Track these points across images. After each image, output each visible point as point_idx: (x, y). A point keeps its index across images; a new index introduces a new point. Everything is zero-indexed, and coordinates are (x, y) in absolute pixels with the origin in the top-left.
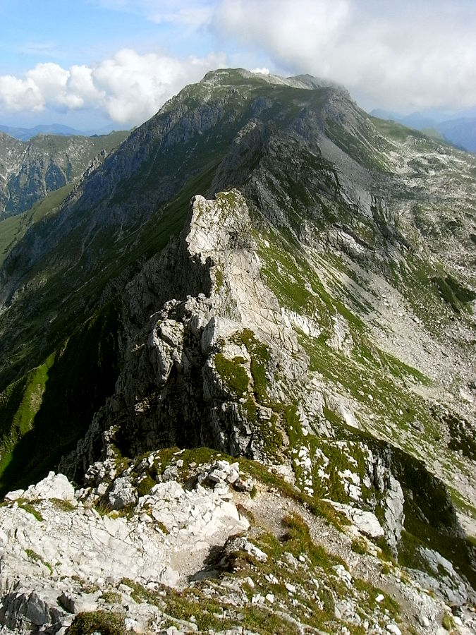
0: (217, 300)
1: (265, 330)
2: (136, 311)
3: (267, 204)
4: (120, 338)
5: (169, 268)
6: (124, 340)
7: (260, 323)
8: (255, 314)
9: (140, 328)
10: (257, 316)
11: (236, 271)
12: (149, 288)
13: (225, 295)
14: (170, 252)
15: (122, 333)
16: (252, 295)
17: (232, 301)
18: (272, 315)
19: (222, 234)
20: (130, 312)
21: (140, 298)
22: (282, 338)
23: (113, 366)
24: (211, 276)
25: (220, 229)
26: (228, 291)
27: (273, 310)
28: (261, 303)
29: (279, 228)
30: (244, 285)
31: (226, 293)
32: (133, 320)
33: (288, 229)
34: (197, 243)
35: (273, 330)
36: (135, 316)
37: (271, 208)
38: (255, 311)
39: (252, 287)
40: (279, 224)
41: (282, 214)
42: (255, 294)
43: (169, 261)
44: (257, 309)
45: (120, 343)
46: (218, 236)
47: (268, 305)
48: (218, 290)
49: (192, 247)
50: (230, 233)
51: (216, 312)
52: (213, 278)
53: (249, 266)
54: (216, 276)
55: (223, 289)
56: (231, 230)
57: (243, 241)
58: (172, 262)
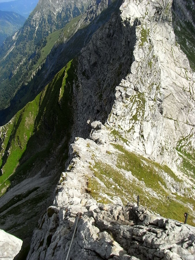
0: (140, 54)
1: (178, 84)
2: (86, 67)
3: (180, 8)
4: (74, 86)
5: (109, 36)
6: (77, 86)
7: (175, 78)
8: (171, 70)
9: (88, 79)
10: (172, 72)
11: (159, 37)
12: (95, 51)
13: (148, 50)
14: (110, 25)
15: (76, 82)
16: (169, 56)
17: (154, 56)
18: (184, 73)
19: (150, 8)
20: (82, 69)
21: (89, 58)
22: (191, 91)
23: (69, 104)
24: (137, 33)
25: (149, 3)
26: (151, 47)
27: (185, 69)
28: (176, 62)
29: (185, 22)
30: (164, 48)
31: (149, 49)
32: (84, 74)
33: (191, 23)
34: (128, 11)
35: (185, 85)
36: (85, 71)
37: (182, 10)
38: (172, 69)
39: (170, 50)
40: (185, 20)
41: (188, 14)
42: (172, 56)
43: (109, 31)
44: (173, 67)
45: (74, 89)
46: (147, 9)
47: (182, 65)
48: (142, 45)
49: (125, 14)
50: (156, 8)
51: (139, 64)
52: (138, 34)
53: (168, 35)
54: (141, 33)
55: (146, 44)
56: (157, 5)
57: (166, 16)
58: (112, 32)
